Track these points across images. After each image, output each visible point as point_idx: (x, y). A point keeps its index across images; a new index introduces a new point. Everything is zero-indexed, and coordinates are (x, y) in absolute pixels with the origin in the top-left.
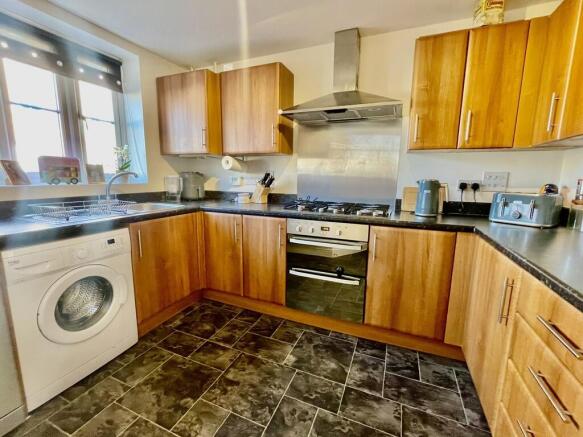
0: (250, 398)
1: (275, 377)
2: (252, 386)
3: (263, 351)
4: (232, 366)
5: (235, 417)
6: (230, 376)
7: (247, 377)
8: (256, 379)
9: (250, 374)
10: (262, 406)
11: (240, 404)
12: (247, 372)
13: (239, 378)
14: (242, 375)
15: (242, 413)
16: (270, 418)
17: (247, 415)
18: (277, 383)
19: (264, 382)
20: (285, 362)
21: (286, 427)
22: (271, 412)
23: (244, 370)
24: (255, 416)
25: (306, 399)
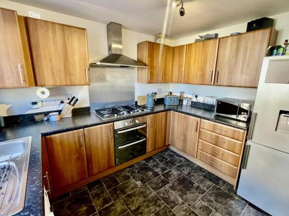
0: (150, 205)
1: (145, 192)
2: (144, 202)
3: (127, 190)
4: (127, 205)
5: (156, 213)
6: (133, 208)
7: (138, 202)
8: (142, 199)
9: (137, 200)
10: (156, 202)
11: (151, 209)
12: (135, 201)
13: (137, 205)
14: (136, 203)
15: (156, 210)
16: (163, 201)
17: (158, 209)
18: (148, 193)
19: (145, 197)
20: (139, 185)
21: (169, 198)
22: (160, 200)
23: (133, 202)
24: (159, 206)
25: (161, 187)
